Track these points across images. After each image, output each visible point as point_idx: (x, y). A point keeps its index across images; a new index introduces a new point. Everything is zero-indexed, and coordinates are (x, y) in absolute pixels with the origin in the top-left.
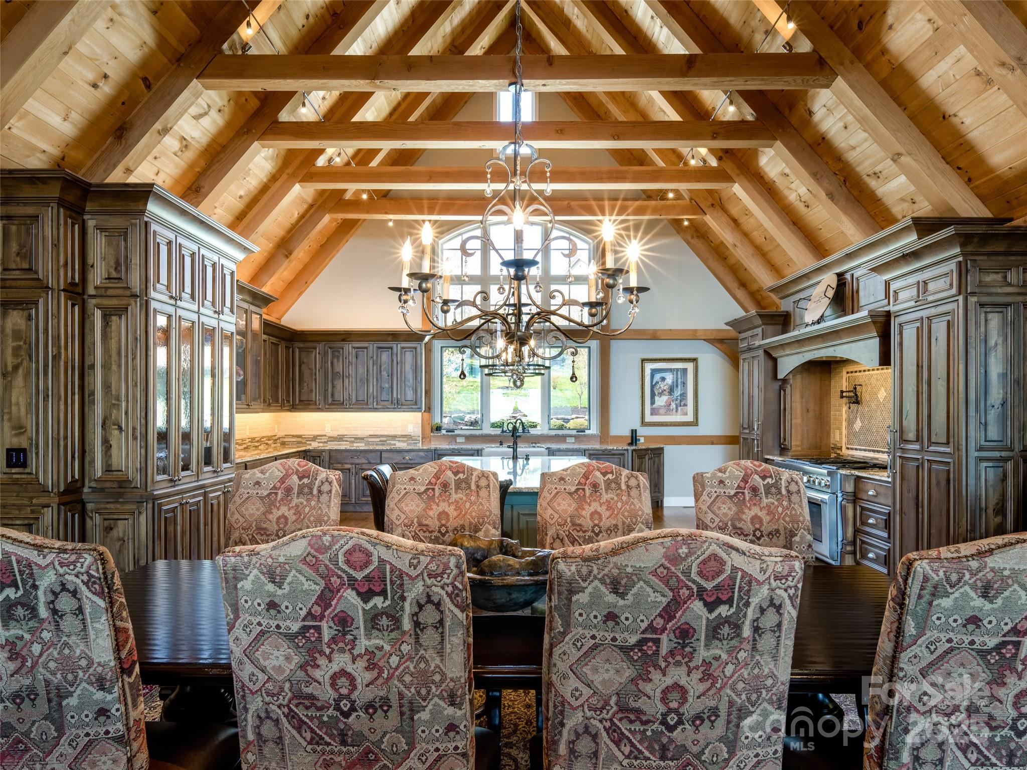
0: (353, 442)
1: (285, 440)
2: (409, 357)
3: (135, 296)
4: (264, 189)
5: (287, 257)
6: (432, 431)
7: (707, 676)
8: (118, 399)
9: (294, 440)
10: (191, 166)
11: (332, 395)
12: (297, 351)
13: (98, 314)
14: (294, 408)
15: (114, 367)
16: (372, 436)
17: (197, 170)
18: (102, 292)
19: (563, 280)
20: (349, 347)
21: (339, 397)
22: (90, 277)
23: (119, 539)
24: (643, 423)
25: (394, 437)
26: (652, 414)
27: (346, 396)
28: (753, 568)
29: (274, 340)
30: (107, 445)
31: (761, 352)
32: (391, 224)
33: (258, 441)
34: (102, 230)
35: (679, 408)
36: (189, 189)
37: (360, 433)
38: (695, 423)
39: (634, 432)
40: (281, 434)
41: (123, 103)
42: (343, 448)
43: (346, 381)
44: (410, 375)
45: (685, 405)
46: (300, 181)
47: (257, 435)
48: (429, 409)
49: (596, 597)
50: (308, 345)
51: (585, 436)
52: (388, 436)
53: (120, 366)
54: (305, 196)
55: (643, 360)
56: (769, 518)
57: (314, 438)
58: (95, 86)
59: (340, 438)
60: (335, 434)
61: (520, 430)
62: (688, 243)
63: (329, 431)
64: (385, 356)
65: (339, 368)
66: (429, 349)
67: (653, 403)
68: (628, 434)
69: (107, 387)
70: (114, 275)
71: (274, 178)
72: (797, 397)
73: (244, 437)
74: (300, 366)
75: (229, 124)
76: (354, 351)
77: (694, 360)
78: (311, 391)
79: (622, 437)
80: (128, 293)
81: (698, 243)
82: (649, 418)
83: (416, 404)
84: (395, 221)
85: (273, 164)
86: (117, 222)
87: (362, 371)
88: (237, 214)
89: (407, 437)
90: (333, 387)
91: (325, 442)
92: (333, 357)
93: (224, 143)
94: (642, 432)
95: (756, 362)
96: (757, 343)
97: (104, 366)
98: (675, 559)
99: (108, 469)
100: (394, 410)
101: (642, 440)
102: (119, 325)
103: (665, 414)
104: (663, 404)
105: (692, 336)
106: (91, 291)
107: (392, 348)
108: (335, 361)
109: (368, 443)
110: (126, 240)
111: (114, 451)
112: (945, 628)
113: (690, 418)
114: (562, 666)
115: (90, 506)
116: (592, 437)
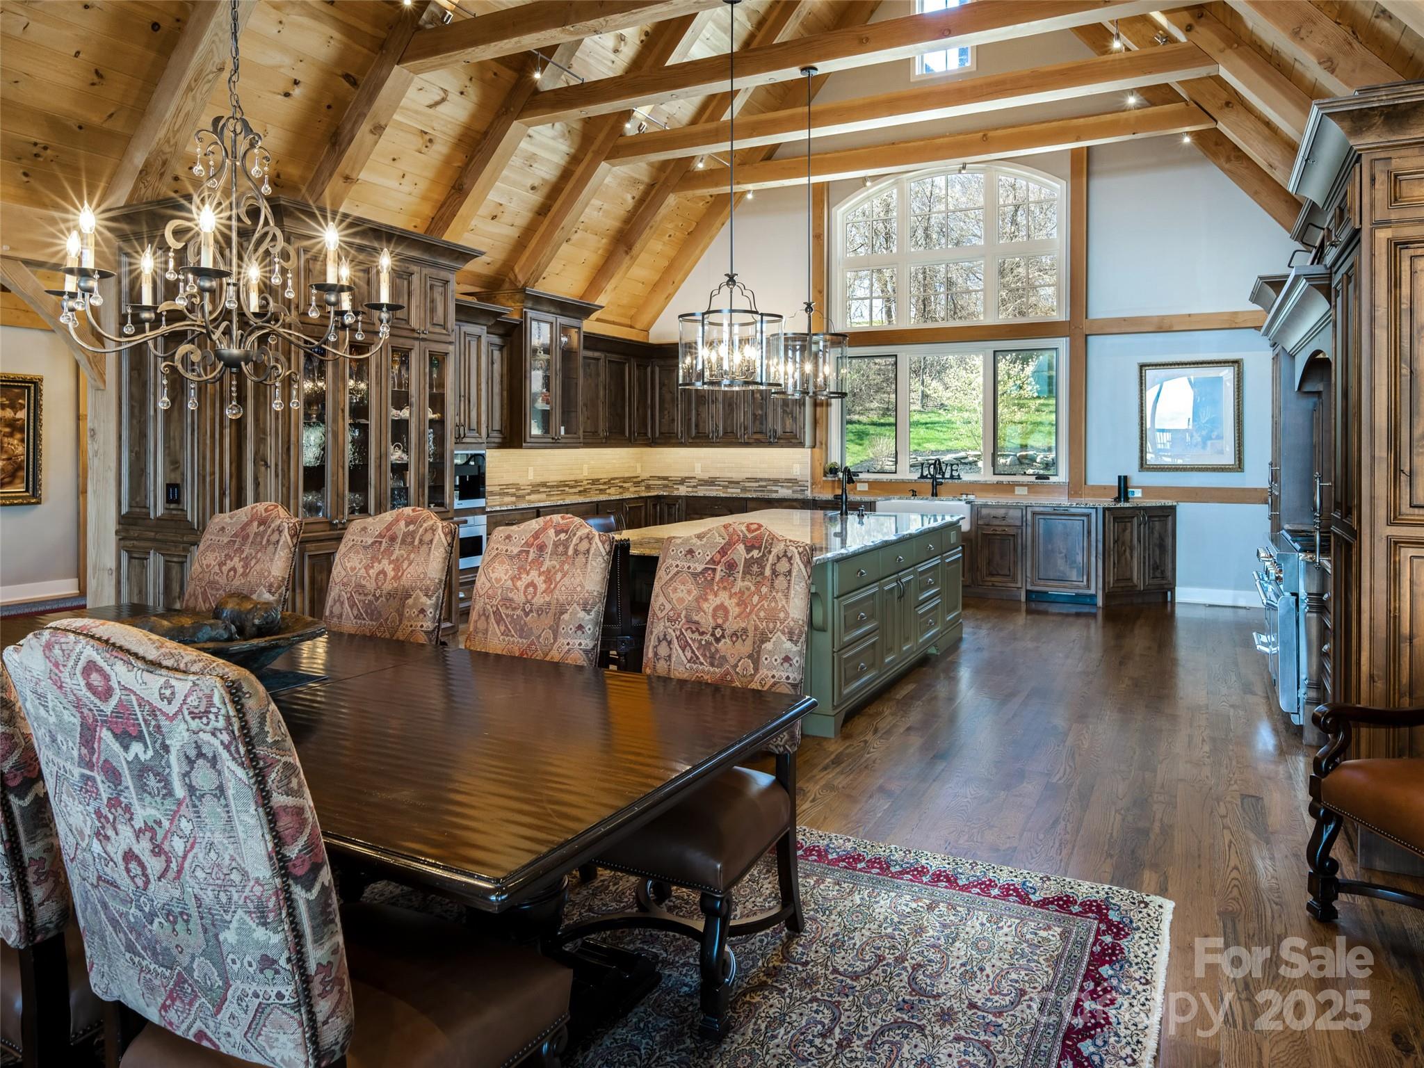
0: (727, 487)
1: (651, 482)
4: (566, 174)
5: (627, 253)
6: (825, 476)
9: (660, 482)
10: (448, 161)
12: (657, 369)
14: (653, 442)
16: (749, 480)
17: (456, 164)
25: (776, 482)
29: (614, 357)
33: (605, 483)
35: (1209, 443)
36: (453, 187)
40: (645, 475)
41: (329, 107)
42: (713, 494)
45: (1220, 437)
46: (606, 159)
47: (604, 476)
52: (769, 480)
54: (637, 176)
56: (737, 610)
57: (682, 481)
58: (287, 95)
59: (711, 482)
63: (699, 472)
71: (575, 160)
73: (579, 477)
74: (660, 389)
75: (482, 106)
78: (673, 420)
84: (755, 192)
85: (568, 143)
88: (536, 209)
89: (793, 481)
91: (694, 487)
93: (484, 129)
101: (1138, 493)
109: (744, 489)
113: (1229, 459)
116: (1057, 486)
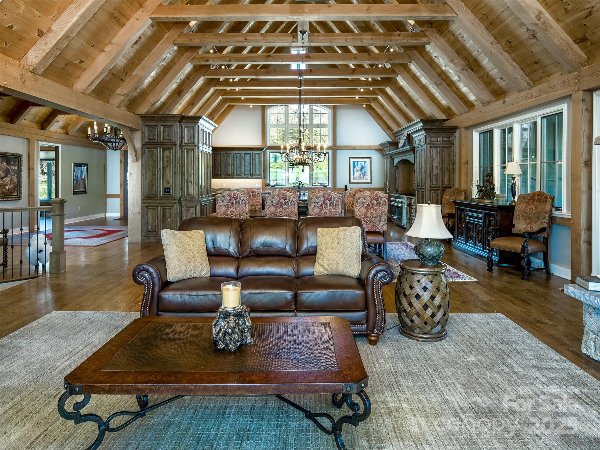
2: (257, 157)
3: (196, 146)
7: (329, 211)
8: (191, 174)
11: (227, 172)
13: (185, 151)
15: (190, 166)
18: (186, 145)
19: (318, 126)
20: (233, 153)
21: (229, 173)
22: (183, 140)
23: (191, 213)
24: (350, 183)
26: (353, 179)
27: (232, 173)
28: (334, 196)
30: (188, 187)
31: (389, 156)
32: (251, 107)
34: (186, 127)
37: (237, 187)
38: (371, 183)
39: (346, 186)
43: (232, 167)
44: (257, 164)
48: (265, 178)
49: (315, 200)
50: (218, 152)
51: (327, 188)
53: (191, 165)
55: (350, 158)
60: (227, 188)
61: (301, 185)
62: (367, 111)
64: (248, 157)
65: (229, 162)
66: (264, 154)
67: (354, 175)
68: (344, 187)
69: (188, 171)
70: (190, 140)
72: (401, 173)
76: (236, 155)
77: (370, 158)
79: (341, 188)
80: (194, 145)
81: (371, 111)
82: (352, 181)
83: (260, 175)
86: (191, 125)
87: (239, 163)
90: (227, 169)
92: (227, 157)
94: (349, 186)
95: (388, 160)
96: (388, 153)
97: (187, 165)
98: (324, 194)
99: (188, 194)
100: (251, 178)
102: (191, 153)
103: (359, 179)
104: (358, 175)
105: (369, 148)
106: (184, 144)
107: (250, 154)
108: (228, 159)
110: (193, 131)
111: (190, 189)
112: (360, 204)
113: (369, 181)
114: (310, 210)
115: (183, 204)
